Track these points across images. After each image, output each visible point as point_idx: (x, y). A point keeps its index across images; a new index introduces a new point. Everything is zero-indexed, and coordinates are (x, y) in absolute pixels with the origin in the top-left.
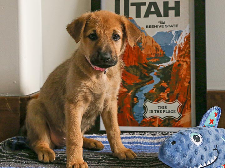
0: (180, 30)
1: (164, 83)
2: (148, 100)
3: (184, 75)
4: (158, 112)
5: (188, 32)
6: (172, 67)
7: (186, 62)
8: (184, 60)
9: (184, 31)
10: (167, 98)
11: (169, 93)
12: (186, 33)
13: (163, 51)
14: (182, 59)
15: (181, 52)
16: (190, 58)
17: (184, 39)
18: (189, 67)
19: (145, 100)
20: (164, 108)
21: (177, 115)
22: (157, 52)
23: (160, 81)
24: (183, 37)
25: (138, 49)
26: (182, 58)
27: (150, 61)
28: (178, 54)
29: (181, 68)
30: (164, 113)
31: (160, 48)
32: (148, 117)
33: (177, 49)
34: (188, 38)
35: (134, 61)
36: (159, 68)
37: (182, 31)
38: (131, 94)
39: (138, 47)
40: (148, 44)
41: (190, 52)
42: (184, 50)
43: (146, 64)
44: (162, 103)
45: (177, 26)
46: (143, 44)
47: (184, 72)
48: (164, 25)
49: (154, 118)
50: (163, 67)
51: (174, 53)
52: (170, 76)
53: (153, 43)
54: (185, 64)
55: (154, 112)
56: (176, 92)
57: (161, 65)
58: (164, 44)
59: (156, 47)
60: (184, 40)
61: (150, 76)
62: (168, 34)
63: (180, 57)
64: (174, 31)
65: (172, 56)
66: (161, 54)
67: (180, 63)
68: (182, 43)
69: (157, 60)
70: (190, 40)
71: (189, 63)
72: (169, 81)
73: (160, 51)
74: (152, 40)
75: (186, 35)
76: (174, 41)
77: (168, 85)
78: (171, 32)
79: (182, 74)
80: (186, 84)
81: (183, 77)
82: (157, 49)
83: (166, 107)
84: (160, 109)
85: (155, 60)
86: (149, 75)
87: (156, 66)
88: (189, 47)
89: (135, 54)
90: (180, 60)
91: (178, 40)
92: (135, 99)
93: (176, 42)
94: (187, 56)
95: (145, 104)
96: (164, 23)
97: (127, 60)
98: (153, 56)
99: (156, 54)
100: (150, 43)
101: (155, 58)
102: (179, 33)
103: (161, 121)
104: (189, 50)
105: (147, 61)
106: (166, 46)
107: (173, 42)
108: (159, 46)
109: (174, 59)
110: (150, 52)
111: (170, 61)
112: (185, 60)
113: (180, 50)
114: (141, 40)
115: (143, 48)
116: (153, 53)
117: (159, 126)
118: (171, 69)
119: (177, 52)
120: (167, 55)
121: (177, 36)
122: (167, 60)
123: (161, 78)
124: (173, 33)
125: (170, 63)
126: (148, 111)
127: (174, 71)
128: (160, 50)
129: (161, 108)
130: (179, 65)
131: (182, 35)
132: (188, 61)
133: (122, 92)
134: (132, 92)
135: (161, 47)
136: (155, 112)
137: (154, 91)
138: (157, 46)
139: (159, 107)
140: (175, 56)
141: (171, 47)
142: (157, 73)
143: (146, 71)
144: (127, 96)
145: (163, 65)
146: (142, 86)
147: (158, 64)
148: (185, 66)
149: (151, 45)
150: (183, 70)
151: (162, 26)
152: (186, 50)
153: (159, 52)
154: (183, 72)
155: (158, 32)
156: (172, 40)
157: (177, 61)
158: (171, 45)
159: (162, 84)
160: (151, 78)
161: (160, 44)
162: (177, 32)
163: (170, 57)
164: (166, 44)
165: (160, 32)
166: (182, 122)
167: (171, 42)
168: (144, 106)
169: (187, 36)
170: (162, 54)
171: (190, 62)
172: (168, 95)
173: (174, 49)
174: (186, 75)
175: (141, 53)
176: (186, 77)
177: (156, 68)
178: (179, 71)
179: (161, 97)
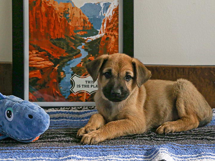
0: (108, 3)
1: (92, 57)
2: (75, 74)
3: (111, 48)
4: (85, 86)
5: (116, 4)
6: (100, 41)
7: (115, 35)
9: (112, 3)
12: (115, 6)
13: (91, 23)
14: (110, 33)
15: (109, 25)
16: (118, 32)
17: (113, 11)
18: (117, 41)
19: (72, 75)
20: (92, 82)
22: (84, 25)
23: (88, 55)
25: (65, 21)
26: (110, 31)
27: (78, 33)
28: (106, 27)
29: (109, 42)
30: (91, 87)
31: (88, 21)
32: (75, 92)
33: (106, 22)
34: (116, 10)
35: (61, 33)
36: (87, 42)
37: (111, 4)
38: (57, 68)
39: (65, 18)
40: (75, 16)
41: (118, 25)
42: (113, 23)
43: (73, 37)
44: (90, 78)
46: (70, 15)
47: (113, 46)
49: (82, 93)
50: (91, 40)
51: (102, 26)
52: (98, 50)
53: (80, 14)
54: (113, 37)
55: (81, 86)
57: (89, 38)
58: (92, 16)
59: (84, 20)
60: (113, 13)
61: (78, 49)
62: (96, 5)
63: (108, 30)
65: (100, 29)
66: (88, 27)
67: (108, 36)
68: (110, 16)
69: (85, 33)
70: (118, 12)
71: (117, 37)
72: (96, 55)
73: (88, 24)
74: (79, 11)
75: (114, 8)
76: (103, 13)
78: (99, 3)
79: (110, 48)
81: (110, 51)
82: (85, 21)
84: (87, 84)
85: (83, 33)
86: (76, 48)
87: (84, 39)
88: (118, 20)
89: (62, 26)
90: (108, 34)
91: (106, 12)
92: (62, 73)
93: (105, 15)
94: (115, 29)
95: (72, 79)
97: (53, 32)
98: (81, 28)
99: (84, 27)
100: (77, 15)
101: (83, 30)
102: (107, 6)
103: (88, 95)
104: (117, 23)
105: (74, 33)
106: (95, 18)
107: (101, 15)
108: (87, 18)
109: (102, 32)
110: (77, 25)
111: (98, 34)
112: (113, 34)
113: (108, 23)
114: (68, 11)
115: (70, 20)
116: (80, 26)
117: (86, 101)
118: (99, 43)
119: (105, 25)
120: (95, 28)
121: (106, 8)
122: (95, 33)
123: (88, 52)
124: (102, 5)
125: (98, 36)
126: (76, 86)
127: (102, 44)
128: (87, 22)
129: (89, 82)
130: (107, 38)
131: (110, 7)
132: (116, 34)
133: (48, 66)
134: (59, 66)
135: (88, 19)
136: (83, 87)
137: (82, 65)
138: (85, 18)
139: (86, 81)
140: (103, 29)
141: (100, 20)
142: (85, 46)
143: (74, 44)
144: (54, 70)
145: (91, 39)
146: (69, 60)
147: (86, 37)
148: (113, 39)
149: (79, 17)
150: (111, 43)
152: (114, 23)
153: (86, 25)
154: (111, 45)
155: (86, 3)
156: (100, 12)
157: (105, 34)
158: (99, 18)
159: (90, 58)
160: (78, 51)
161: (88, 16)
162: (105, 4)
163: (98, 30)
164: (94, 16)
165: (87, 3)
167: (99, 14)
168: (71, 80)
169: (116, 9)
170: (90, 27)
171: (118, 35)
173: (103, 22)
174: (114, 49)
175: (68, 25)
176: (114, 51)
177: (84, 41)
178: (107, 45)
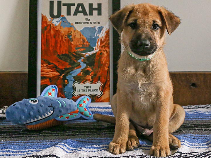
0: (102, 26)
2: (76, 81)
4: (84, 91)
5: (108, 28)
6: (95, 55)
7: (107, 51)
8: (105, 50)
9: (104, 27)
10: (91, 80)
11: (93, 76)
12: (106, 29)
13: (88, 42)
15: (103, 44)
16: (109, 48)
18: (108, 55)
21: (99, 93)
22: (83, 43)
23: (86, 66)
24: (104, 32)
25: (69, 41)
27: (78, 50)
28: (100, 45)
29: (102, 56)
30: (89, 91)
31: (86, 40)
32: (76, 95)
33: (100, 41)
34: (108, 32)
35: (65, 50)
36: (85, 56)
38: (63, 77)
39: (69, 39)
40: (76, 37)
41: (109, 43)
42: (105, 42)
43: (75, 53)
44: (88, 84)
45: (99, 23)
46: (72, 36)
47: (105, 59)
48: (90, 22)
51: (97, 44)
52: (94, 62)
53: (80, 36)
54: (105, 52)
55: (81, 91)
56: (98, 75)
57: (87, 54)
58: (89, 37)
60: (105, 34)
62: (92, 28)
63: (102, 47)
64: (97, 26)
66: (86, 45)
68: (103, 36)
69: (84, 49)
70: (109, 34)
71: (108, 52)
72: (93, 66)
74: (79, 33)
77: (92, 69)
78: (94, 27)
79: (103, 60)
80: (106, 69)
81: (104, 63)
82: (84, 41)
83: (90, 87)
84: (86, 89)
85: (82, 50)
86: (77, 62)
87: (83, 54)
88: (109, 39)
89: (66, 45)
90: (102, 50)
91: (100, 33)
92: (66, 81)
93: (99, 36)
94: (107, 46)
96: (89, 20)
97: (59, 49)
98: (81, 46)
99: (83, 45)
100: (78, 36)
101: (82, 48)
102: (101, 29)
105: (76, 50)
106: (91, 39)
107: (96, 35)
108: (85, 38)
109: (97, 49)
110: (78, 43)
111: (93, 50)
113: (102, 42)
114: (71, 34)
115: (73, 40)
116: (80, 44)
118: (95, 57)
119: (99, 43)
120: (91, 46)
121: (100, 31)
122: (91, 49)
123: (86, 64)
124: (96, 28)
125: (94, 52)
126: (77, 90)
127: (98, 58)
128: (86, 42)
129: (87, 87)
130: (101, 53)
131: (103, 30)
132: (108, 50)
133: (55, 76)
134: (63, 75)
137: (81, 74)
139: (85, 87)
140: (98, 46)
141: (95, 39)
142: (83, 60)
143: (75, 58)
144: (60, 78)
146: (72, 71)
147: (85, 53)
148: (105, 54)
149: (79, 38)
150: (104, 57)
151: (88, 23)
157: (99, 50)
159: (88, 68)
162: (99, 27)
163: (94, 47)
165: (86, 28)
166: (103, 98)
168: (73, 86)
170: (88, 45)
172: (92, 78)
173: (97, 41)
174: (106, 61)
175: (71, 44)
176: (106, 63)
177: (83, 56)
178: (101, 58)
179: (87, 79)
